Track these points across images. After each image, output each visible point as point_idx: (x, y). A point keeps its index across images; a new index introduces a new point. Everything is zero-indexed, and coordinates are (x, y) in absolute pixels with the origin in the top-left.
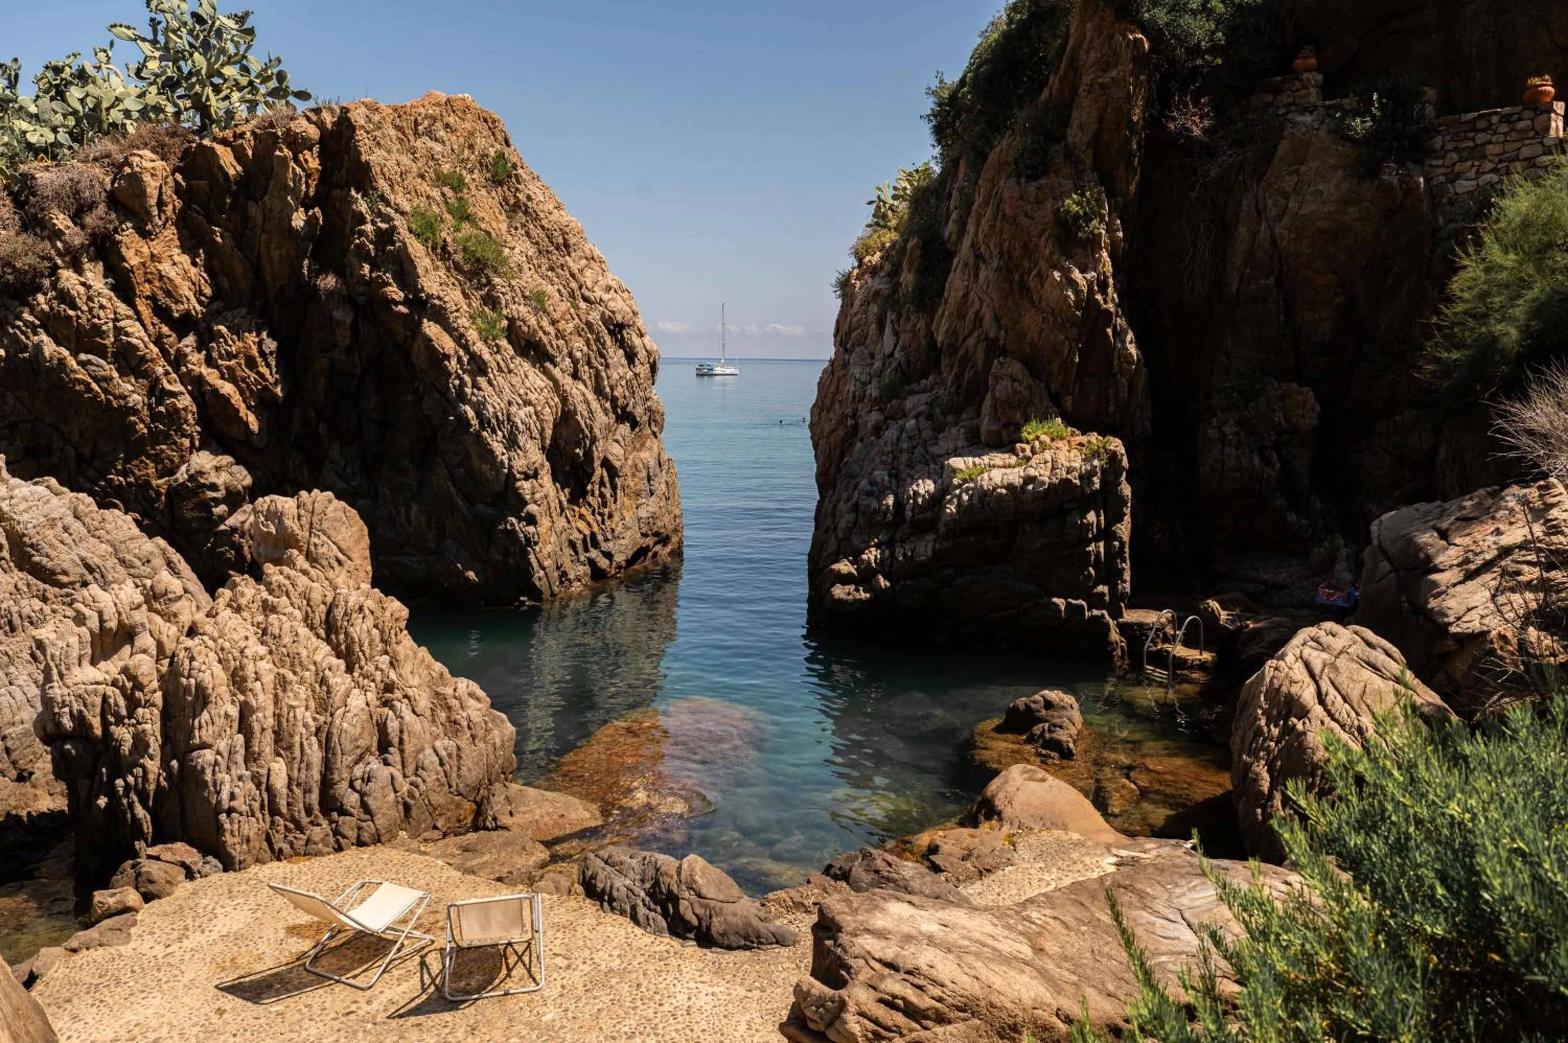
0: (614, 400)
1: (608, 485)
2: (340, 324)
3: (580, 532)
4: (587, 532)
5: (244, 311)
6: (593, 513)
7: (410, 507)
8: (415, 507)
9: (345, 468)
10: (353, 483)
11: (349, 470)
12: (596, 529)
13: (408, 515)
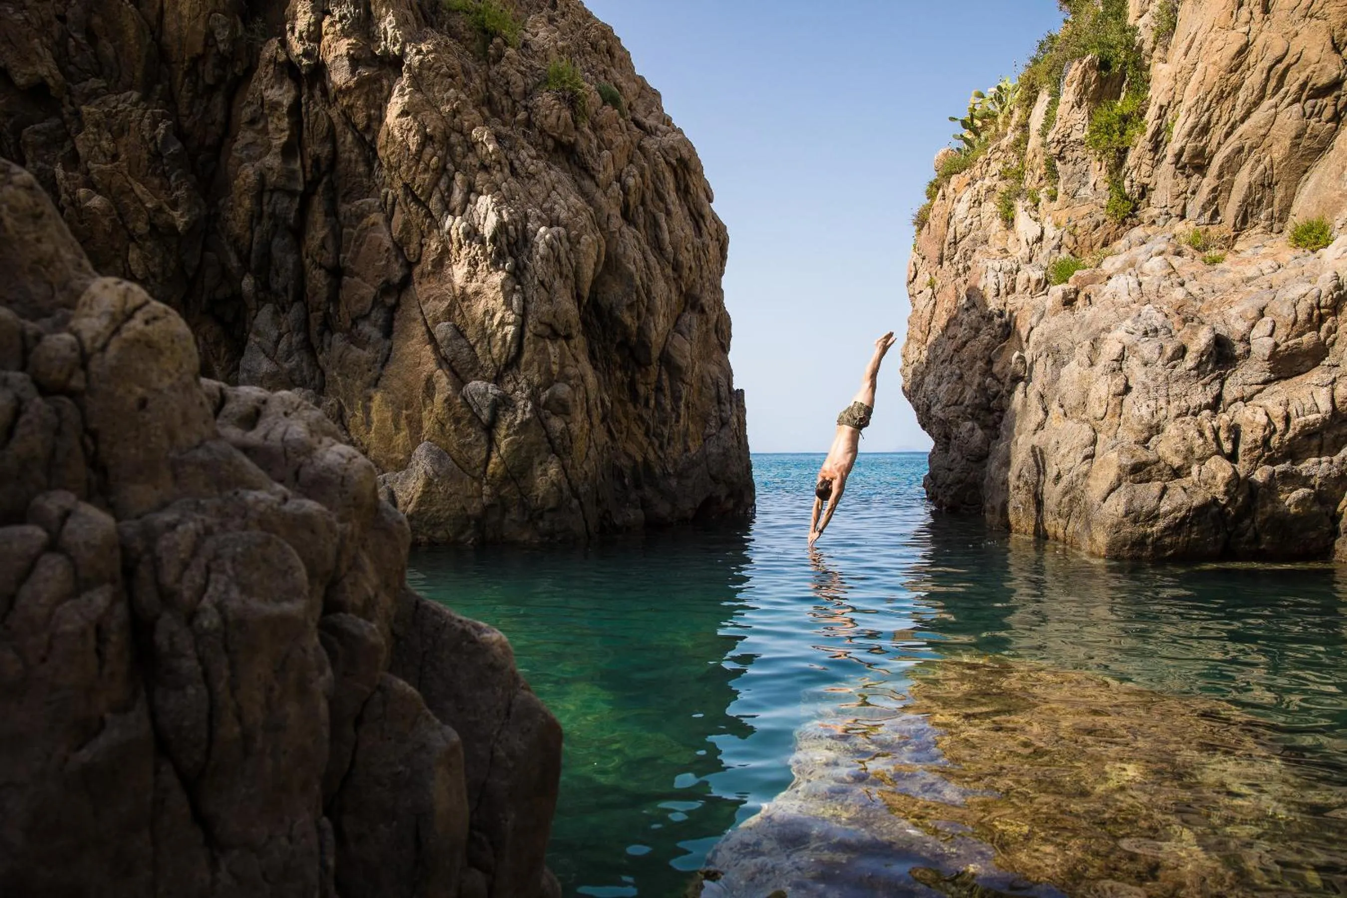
0: (677, 267)
1: (668, 392)
2: (275, 106)
3: (629, 456)
4: (640, 459)
5: (135, 96)
6: (647, 434)
7: (370, 399)
8: (378, 397)
9: (277, 342)
10: (286, 366)
11: (283, 345)
12: (651, 456)
13: (367, 410)
